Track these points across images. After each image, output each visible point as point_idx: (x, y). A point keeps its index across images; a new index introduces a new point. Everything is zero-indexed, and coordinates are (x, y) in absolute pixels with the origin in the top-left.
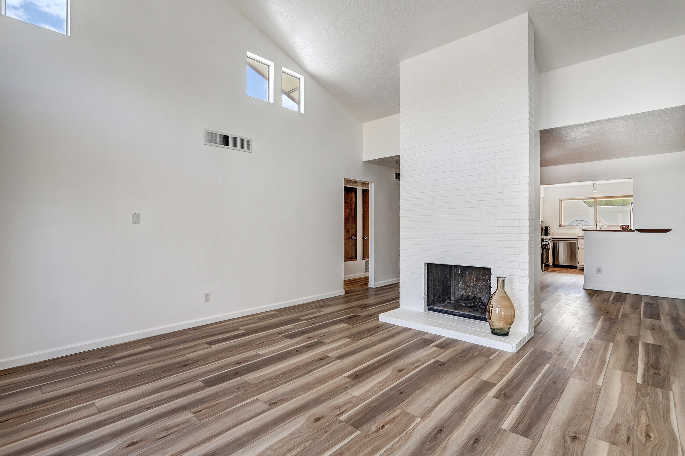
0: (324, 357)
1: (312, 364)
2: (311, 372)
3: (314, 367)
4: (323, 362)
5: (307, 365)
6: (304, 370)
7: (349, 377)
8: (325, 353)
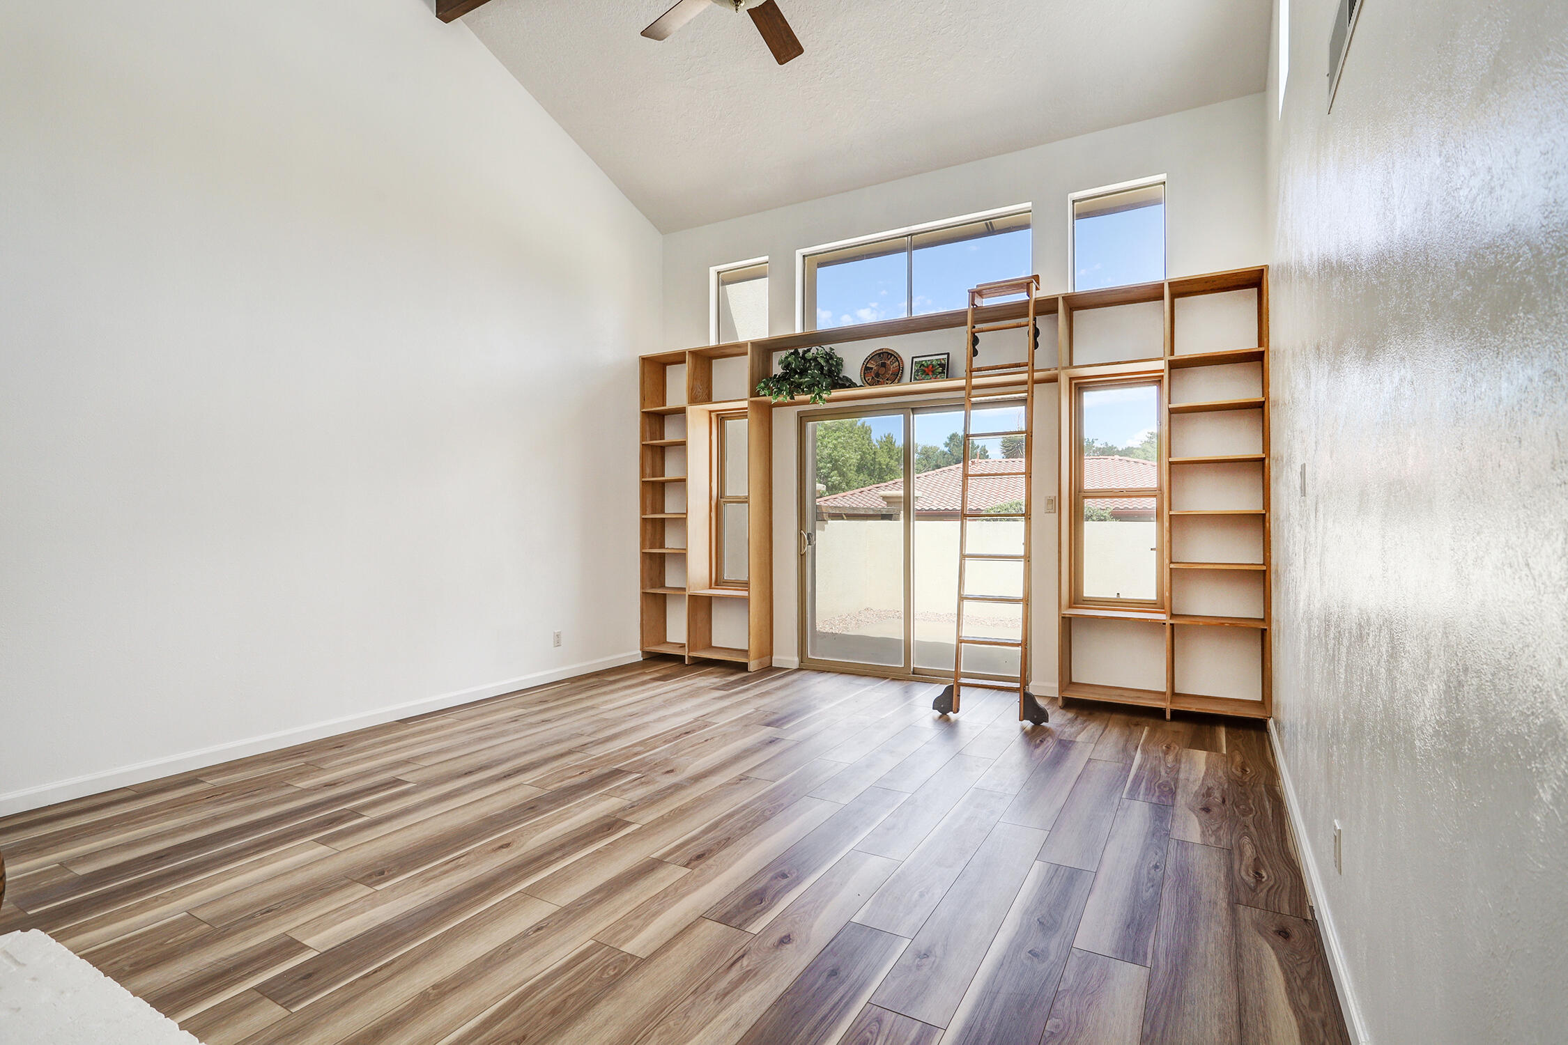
0: (696, 863)
1: (720, 842)
2: (710, 826)
3: (710, 835)
4: (693, 849)
5: (729, 838)
6: (729, 827)
7: (628, 824)
8: (698, 876)
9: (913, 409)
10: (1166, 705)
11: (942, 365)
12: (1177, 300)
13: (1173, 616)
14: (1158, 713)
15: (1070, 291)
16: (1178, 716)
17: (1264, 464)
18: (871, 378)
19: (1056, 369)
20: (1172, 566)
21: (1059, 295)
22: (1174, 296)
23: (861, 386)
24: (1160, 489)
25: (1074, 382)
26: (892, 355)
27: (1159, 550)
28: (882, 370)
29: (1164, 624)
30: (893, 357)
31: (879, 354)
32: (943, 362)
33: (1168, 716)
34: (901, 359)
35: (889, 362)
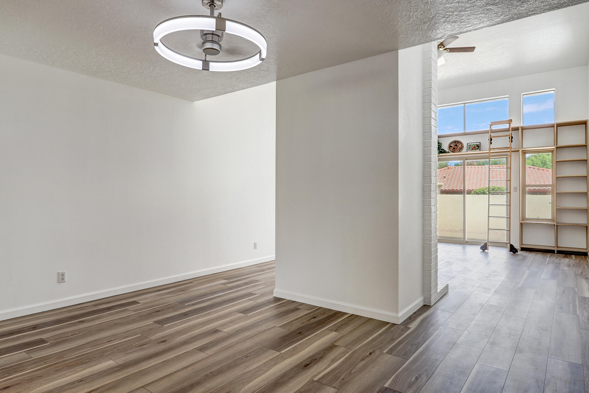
9: (466, 159)
10: (556, 249)
11: (478, 146)
12: (558, 128)
13: (557, 223)
14: (552, 252)
15: (522, 125)
16: (559, 252)
17: (587, 177)
18: (452, 149)
19: (519, 149)
20: (557, 208)
21: (519, 126)
22: (557, 127)
23: (448, 152)
24: (552, 184)
25: (523, 152)
26: (459, 142)
27: (552, 203)
28: (456, 147)
29: (554, 225)
30: (459, 143)
31: (455, 142)
32: (478, 145)
33: (556, 252)
34: (463, 144)
35: (458, 144)
